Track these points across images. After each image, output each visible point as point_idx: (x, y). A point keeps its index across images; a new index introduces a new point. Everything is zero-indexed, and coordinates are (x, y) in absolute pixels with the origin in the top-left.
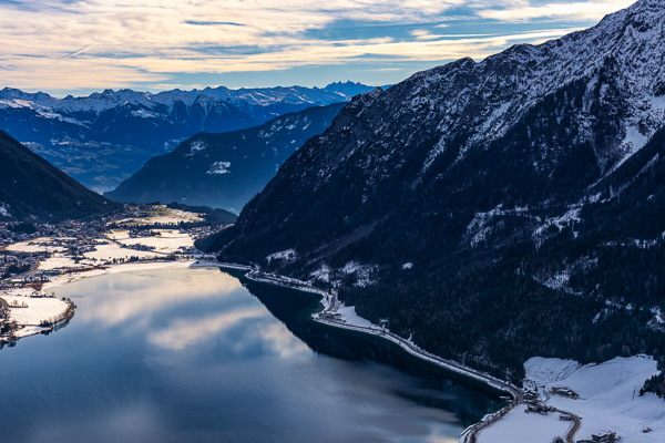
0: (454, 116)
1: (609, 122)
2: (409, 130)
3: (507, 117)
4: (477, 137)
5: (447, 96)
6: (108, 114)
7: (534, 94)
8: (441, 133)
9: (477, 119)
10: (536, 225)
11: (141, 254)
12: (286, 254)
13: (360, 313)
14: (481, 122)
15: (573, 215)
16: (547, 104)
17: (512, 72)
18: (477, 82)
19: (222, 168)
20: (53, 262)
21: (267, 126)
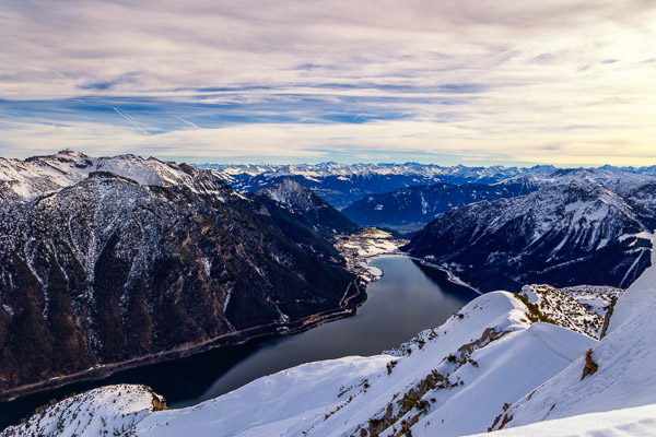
0: (482, 219)
1: (530, 229)
2: (468, 222)
3: (499, 222)
4: (489, 227)
5: (480, 212)
6: (329, 178)
7: (507, 216)
8: (477, 224)
10: (508, 259)
11: (385, 252)
12: (432, 257)
13: (461, 279)
14: (490, 222)
15: (519, 257)
16: (512, 222)
17: (500, 207)
18: (489, 209)
19: (380, 207)
20: (362, 252)
21: (395, 192)
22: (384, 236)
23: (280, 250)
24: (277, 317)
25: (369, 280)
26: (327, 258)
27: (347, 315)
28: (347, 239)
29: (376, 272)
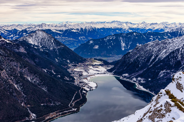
0: (156, 51)
2: (147, 53)
3: (166, 52)
4: (160, 56)
5: (154, 47)
7: (170, 49)
8: (153, 54)
9: (160, 52)
10: (171, 74)
11: (99, 72)
12: (127, 75)
13: (144, 87)
14: (160, 53)
16: (173, 52)
17: (166, 44)
18: (160, 45)
19: (97, 47)
20: (85, 74)
21: (106, 38)
22: (98, 64)
23: (31, 73)
24: (28, 115)
25: (88, 89)
26: (62, 78)
27: (73, 112)
28: (76, 66)
29: (93, 85)
